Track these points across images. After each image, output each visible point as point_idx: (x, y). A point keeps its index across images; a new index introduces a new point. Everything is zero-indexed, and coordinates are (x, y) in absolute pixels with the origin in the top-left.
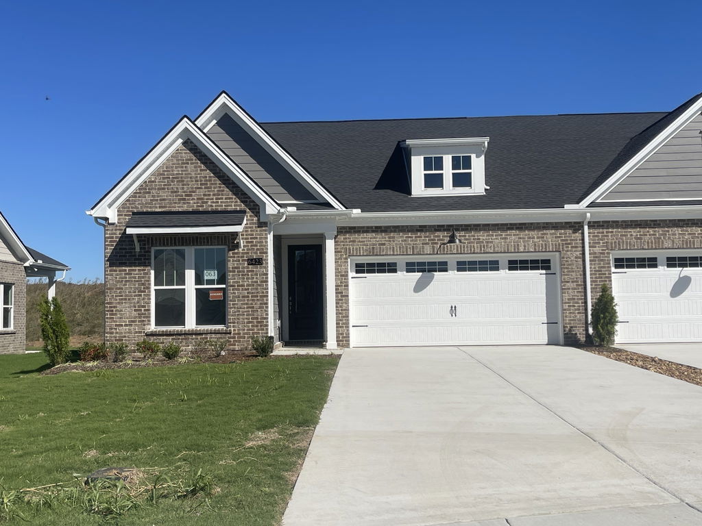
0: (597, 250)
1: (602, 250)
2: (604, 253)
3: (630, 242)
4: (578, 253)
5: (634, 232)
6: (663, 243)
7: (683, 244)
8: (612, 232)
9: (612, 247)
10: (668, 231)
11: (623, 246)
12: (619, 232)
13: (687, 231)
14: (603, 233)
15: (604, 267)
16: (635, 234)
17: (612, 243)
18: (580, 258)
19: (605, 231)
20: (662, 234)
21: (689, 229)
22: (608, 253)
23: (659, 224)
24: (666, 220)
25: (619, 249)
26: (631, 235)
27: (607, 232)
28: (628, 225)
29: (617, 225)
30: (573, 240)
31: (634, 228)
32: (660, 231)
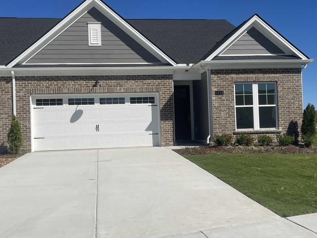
0: (21, 94)
1: (25, 94)
2: (26, 96)
3: (42, 89)
4: (9, 96)
5: (45, 83)
6: (62, 90)
7: (75, 91)
8: (31, 83)
9: (30, 92)
10: (66, 83)
11: (38, 92)
12: (36, 83)
13: (77, 83)
14: (25, 83)
15: (26, 105)
16: (45, 85)
17: (30, 90)
18: (10, 99)
19: (26, 82)
20: (62, 85)
21: (79, 82)
22: (29, 96)
23: (61, 79)
24: (65, 76)
25: (35, 94)
26: (43, 85)
27: (28, 83)
28: (41, 79)
29: (34, 79)
30: (6, 88)
31: (44, 81)
32: (61, 83)
